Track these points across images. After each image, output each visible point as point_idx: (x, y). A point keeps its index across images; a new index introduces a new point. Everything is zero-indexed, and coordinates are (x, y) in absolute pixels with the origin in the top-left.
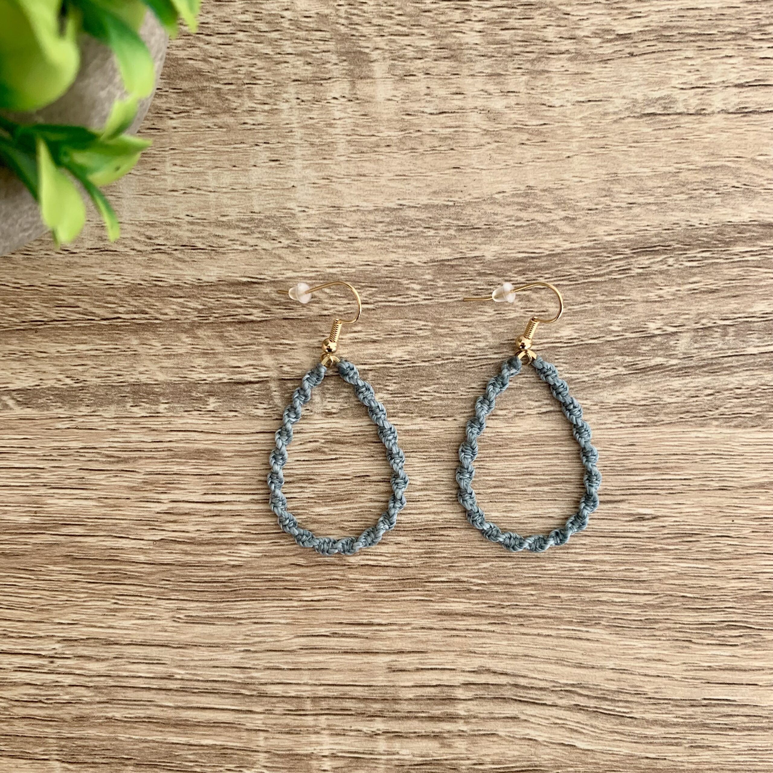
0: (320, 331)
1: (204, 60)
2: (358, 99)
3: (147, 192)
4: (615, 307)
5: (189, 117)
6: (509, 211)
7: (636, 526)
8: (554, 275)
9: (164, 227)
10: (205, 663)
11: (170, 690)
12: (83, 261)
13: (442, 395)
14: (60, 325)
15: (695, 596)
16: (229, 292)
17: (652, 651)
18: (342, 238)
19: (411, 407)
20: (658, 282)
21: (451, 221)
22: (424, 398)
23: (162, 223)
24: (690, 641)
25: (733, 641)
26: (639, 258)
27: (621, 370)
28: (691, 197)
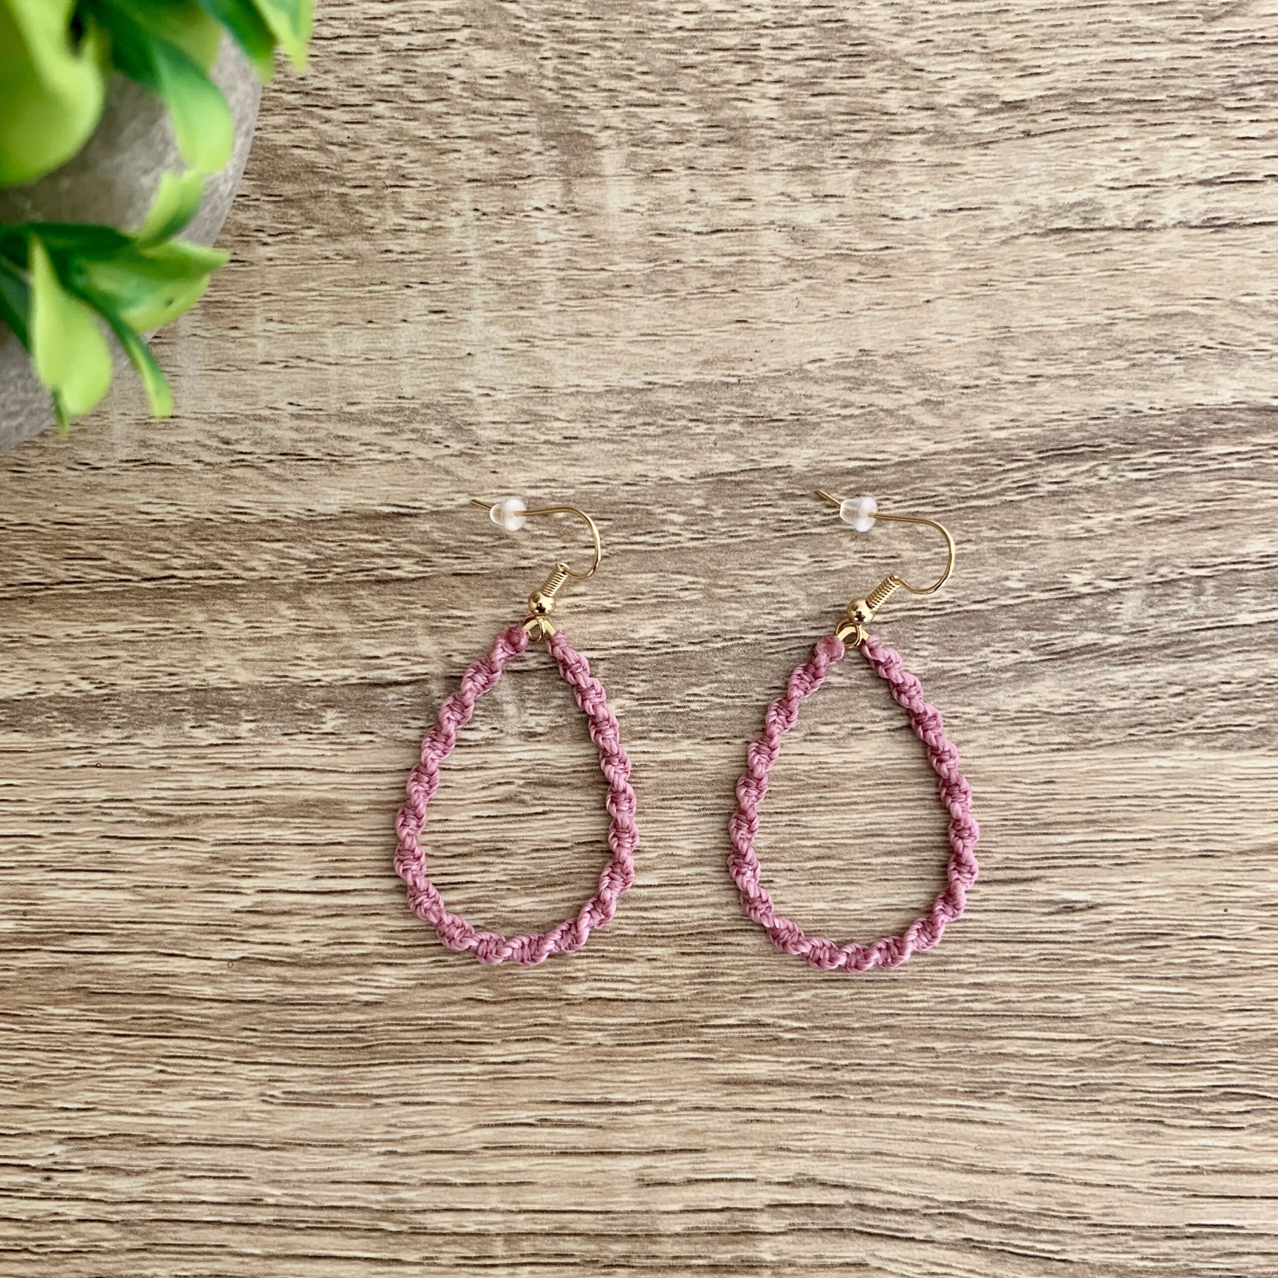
0: (516, 595)
1: (319, 149)
2: (576, 210)
3: (222, 366)
4: (1013, 549)
5: (293, 241)
6: (830, 391)
7: (1060, 922)
8: (909, 496)
9: (252, 424)
10: (318, 1176)
11: (256, 1224)
12: (113, 481)
13: (725, 701)
14: (72, 589)
15: (1166, 1042)
16: (361, 531)
17: (1095, 1140)
18: (552, 438)
19: (672, 721)
20: (1083, 505)
21: (733, 408)
22: (694, 706)
23: (247, 416)
24: (1161, 1122)
25: (1236, 1121)
26: (1051, 467)
27: (1027, 654)
28: (1134, 365)
